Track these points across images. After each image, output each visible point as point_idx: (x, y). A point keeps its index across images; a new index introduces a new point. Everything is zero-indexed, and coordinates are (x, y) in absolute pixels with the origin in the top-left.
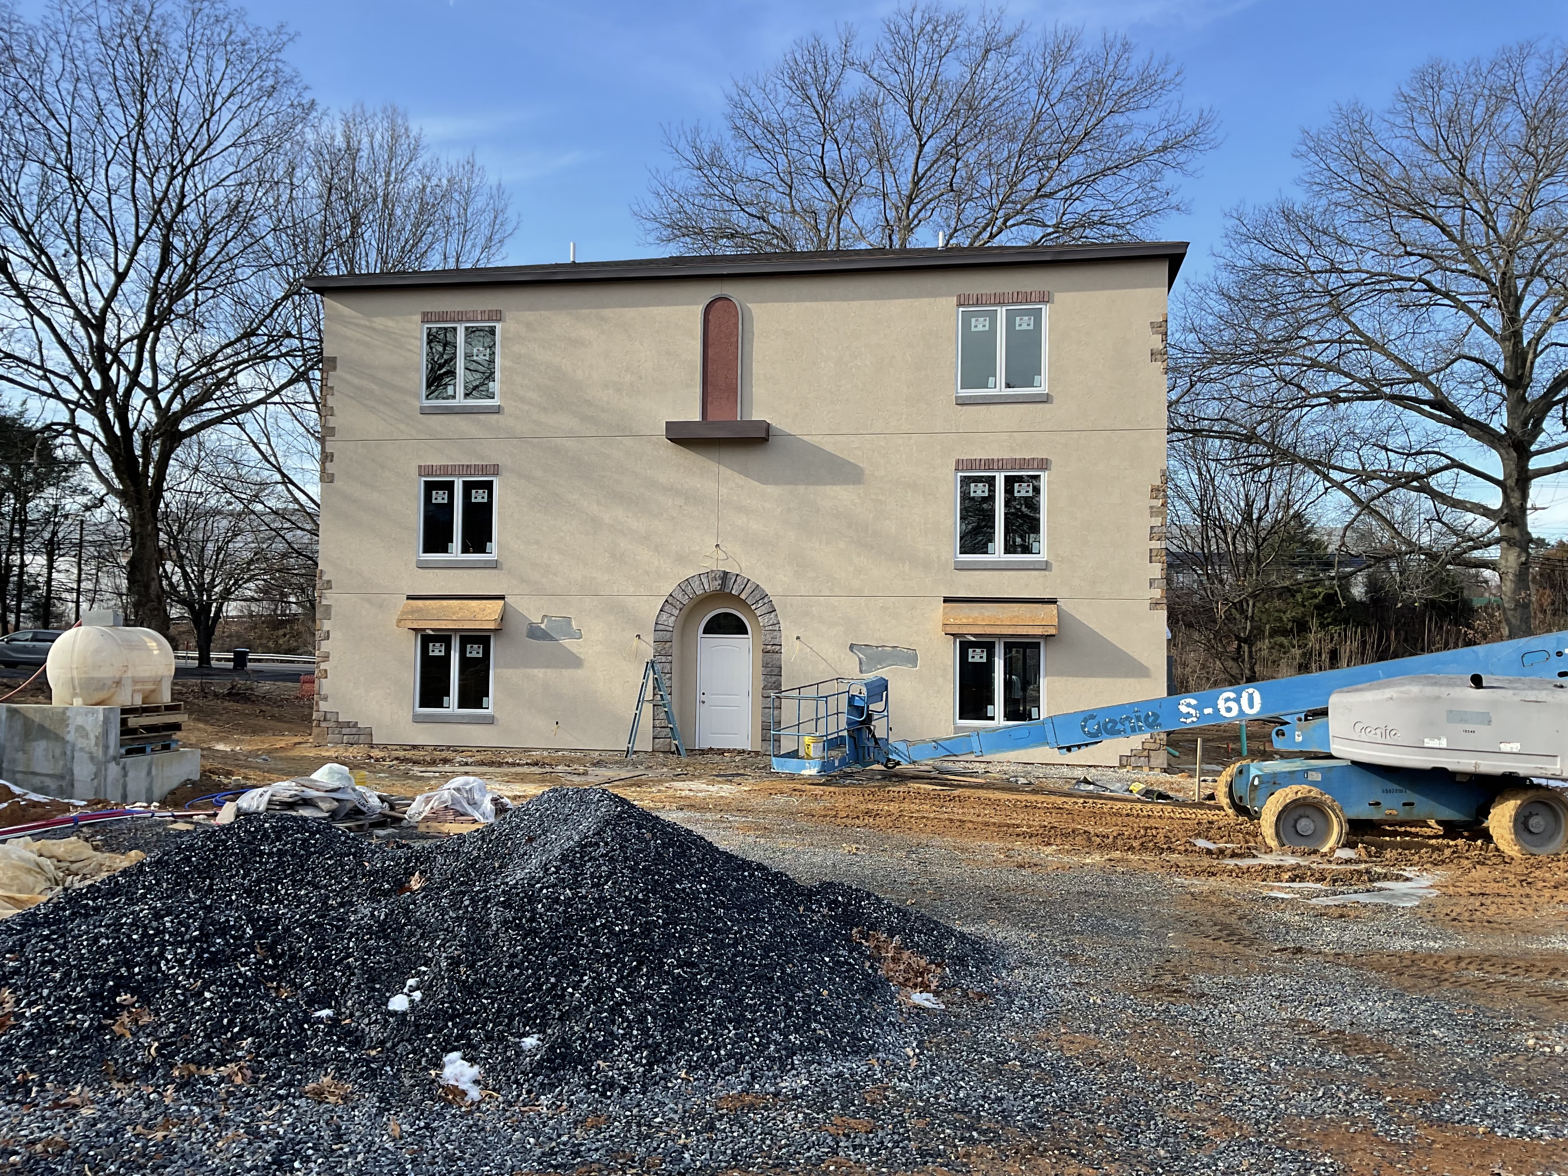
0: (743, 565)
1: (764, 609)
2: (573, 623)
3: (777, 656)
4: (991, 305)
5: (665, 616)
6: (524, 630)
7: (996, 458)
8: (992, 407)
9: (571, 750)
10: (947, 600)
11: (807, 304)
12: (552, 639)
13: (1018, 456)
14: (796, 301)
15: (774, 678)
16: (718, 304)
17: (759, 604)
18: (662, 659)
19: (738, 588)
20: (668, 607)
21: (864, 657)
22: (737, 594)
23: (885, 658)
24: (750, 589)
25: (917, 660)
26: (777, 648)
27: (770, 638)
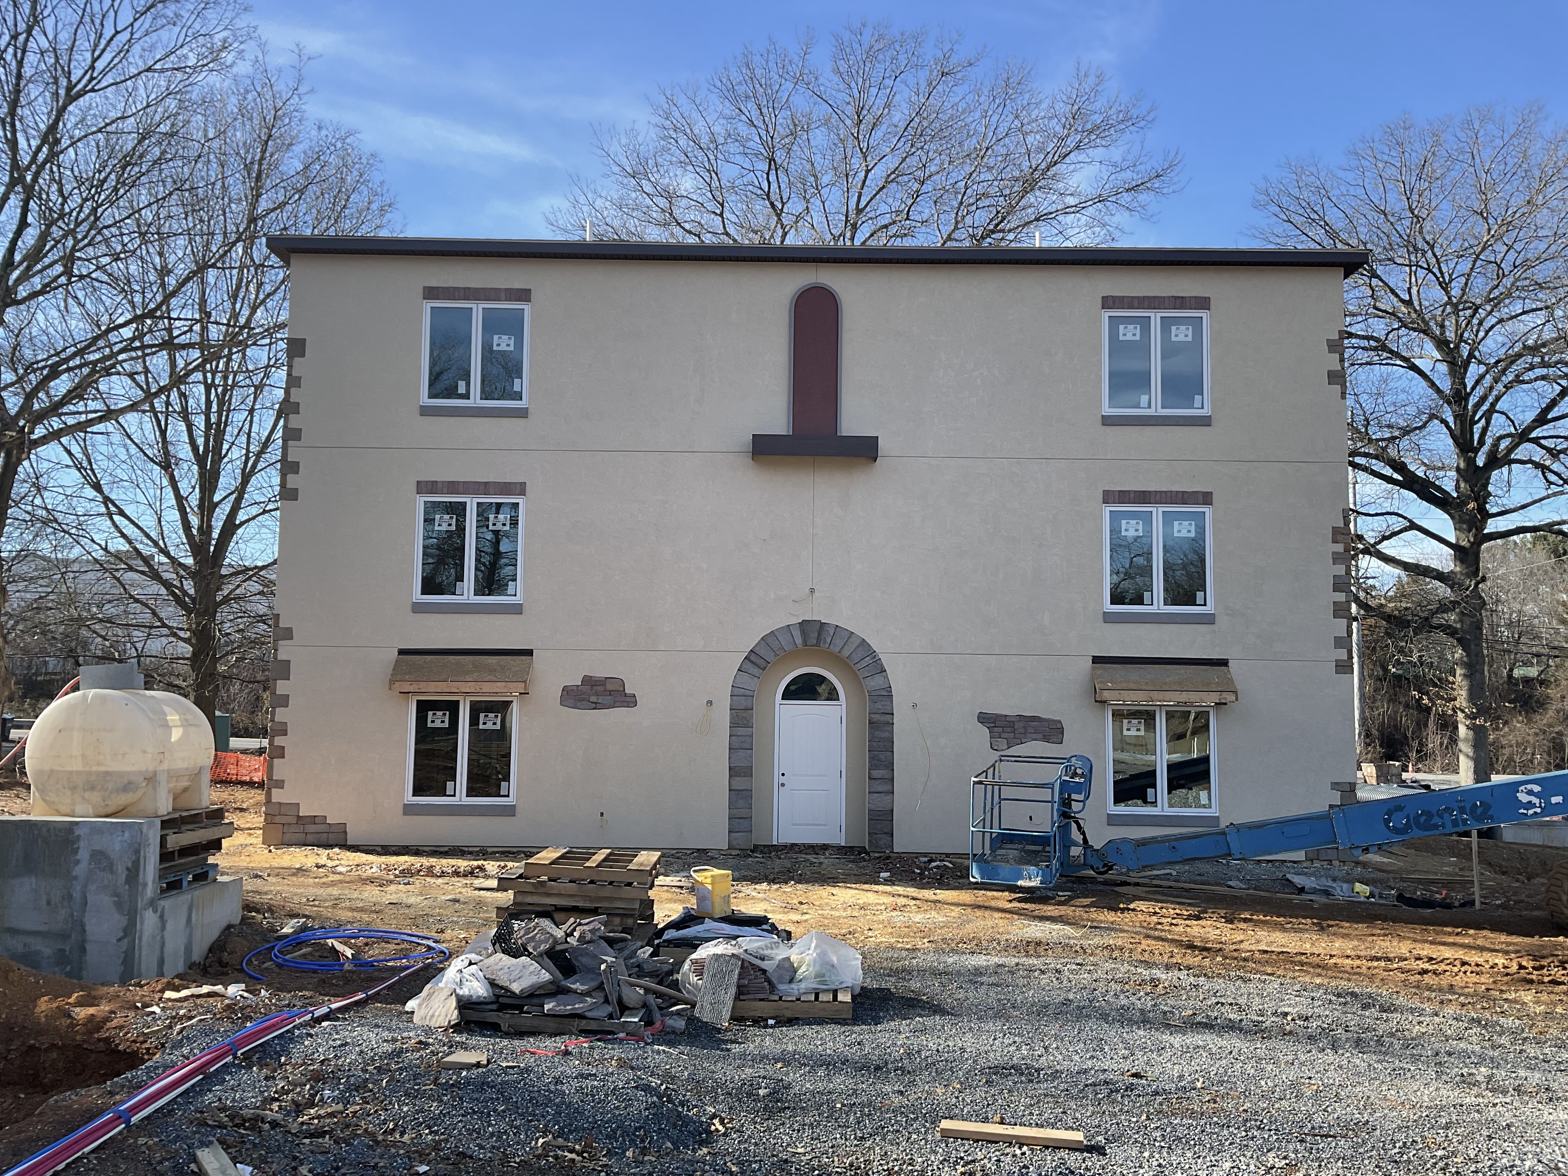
0: (844, 615)
1: (870, 669)
2: (626, 686)
3: (888, 728)
4: (1143, 309)
5: (744, 677)
6: (558, 694)
7: (1153, 488)
8: (1144, 429)
10: (1096, 660)
13: (1178, 489)
15: (884, 755)
16: (811, 295)
17: (864, 664)
18: (741, 731)
19: (838, 643)
20: (748, 666)
21: (996, 729)
22: (837, 650)
23: (1023, 731)
24: (854, 643)
25: (1063, 733)
26: (887, 718)
27: (878, 705)
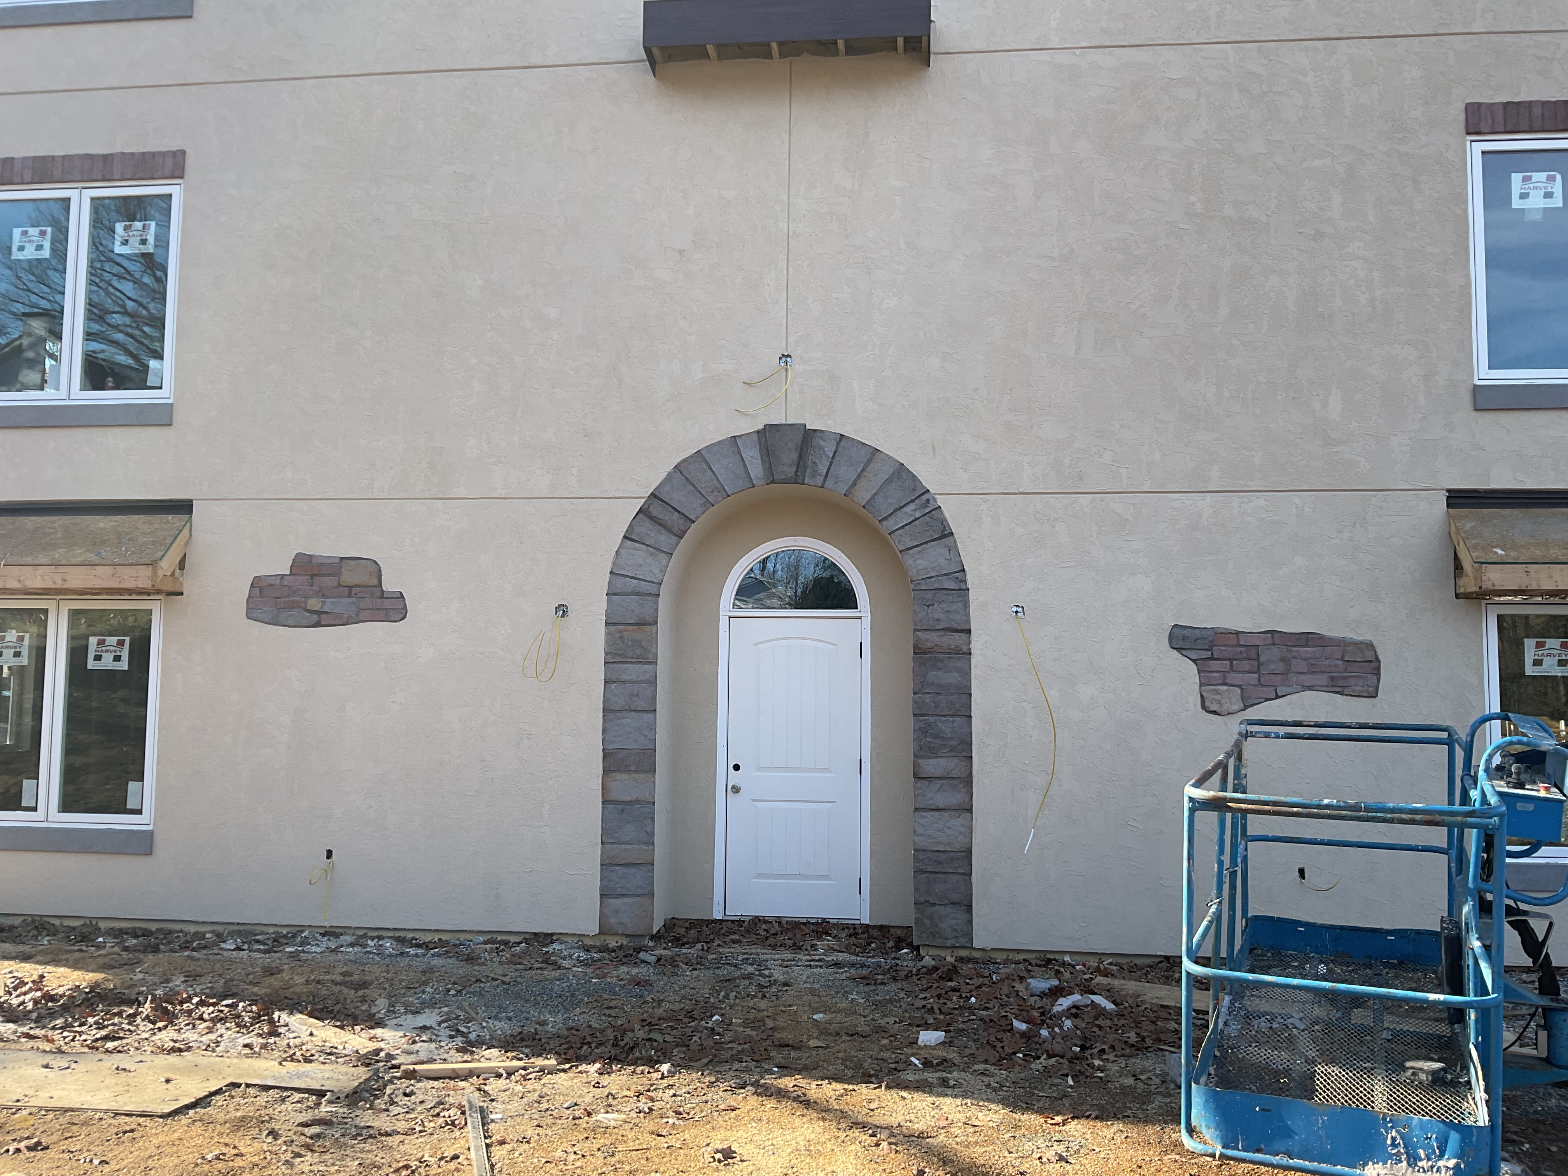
0: (857, 410)
1: (917, 532)
2: (386, 577)
3: (955, 661)
5: (637, 552)
6: (239, 594)
9: (366, 932)
10: (1458, 499)
15: (949, 726)
17: (901, 519)
18: (632, 671)
19: (845, 473)
20: (646, 528)
21: (1215, 665)
22: (842, 489)
23: (1280, 667)
24: (878, 475)
25: (1377, 672)
26: (957, 639)
27: (937, 612)
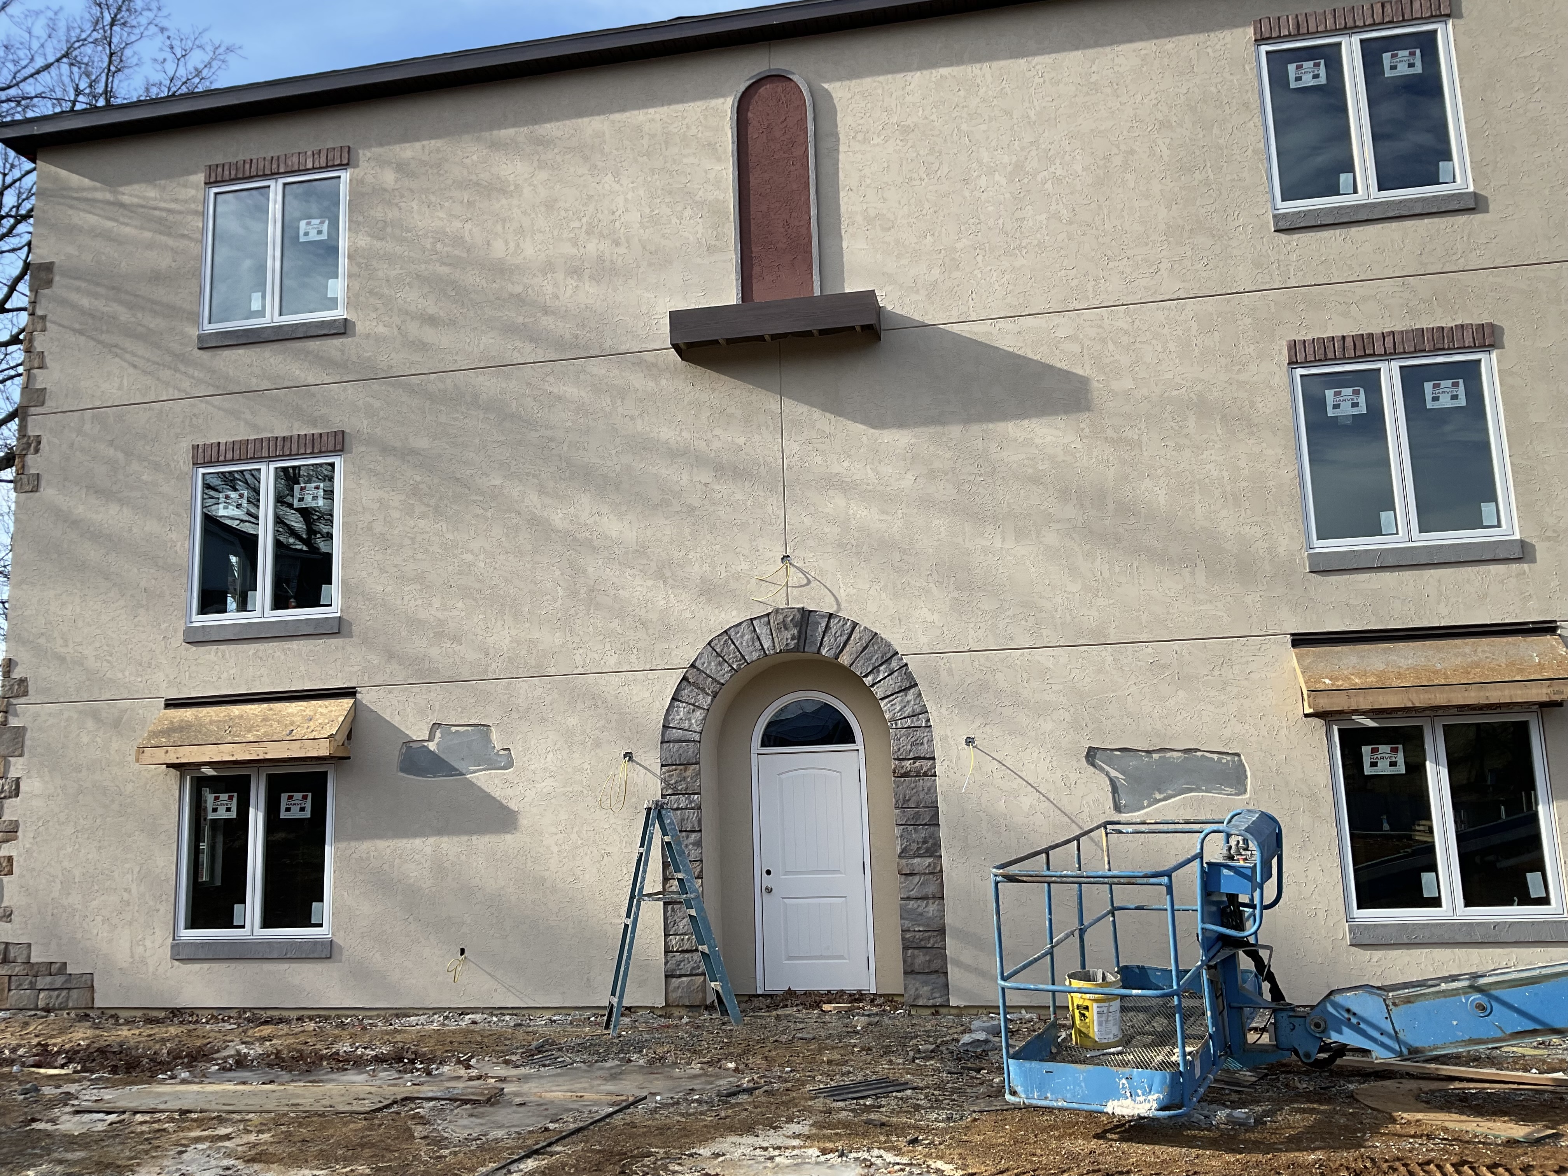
0: (842, 595)
1: (891, 684)
2: (494, 736)
3: (926, 782)
4: (1327, 33)
5: (682, 710)
6: (394, 756)
7: (1376, 330)
8: (1354, 230)
9: (492, 1011)
10: (1300, 640)
11: (944, 71)
12: (450, 771)
13: (1425, 323)
14: (920, 68)
15: (923, 833)
16: (764, 90)
17: (881, 673)
18: (682, 801)
19: (834, 641)
20: (687, 691)
22: (833, 654)
24: (859, 642)
25: (1244, 777)
26: (925, 765)
27: (911, 745)
